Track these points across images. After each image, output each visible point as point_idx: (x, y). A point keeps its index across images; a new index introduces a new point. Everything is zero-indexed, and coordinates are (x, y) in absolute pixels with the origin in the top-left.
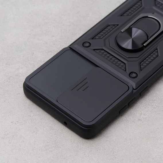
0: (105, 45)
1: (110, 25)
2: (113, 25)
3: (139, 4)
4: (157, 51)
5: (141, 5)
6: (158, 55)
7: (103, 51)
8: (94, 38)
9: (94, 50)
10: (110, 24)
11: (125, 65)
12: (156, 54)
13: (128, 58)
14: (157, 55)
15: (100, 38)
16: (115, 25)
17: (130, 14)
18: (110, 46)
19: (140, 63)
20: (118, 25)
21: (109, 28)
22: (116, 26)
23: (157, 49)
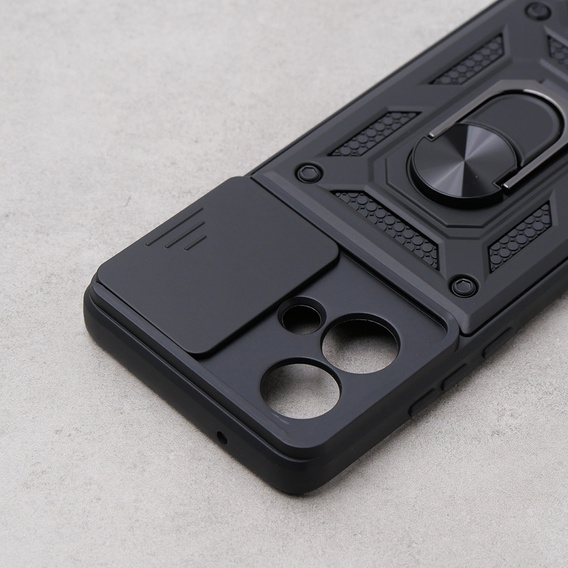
0: (371, 179)
1: (390, 113)
2: (403, 113)
3: (493, 46)
4: (549, 210)
5: (500, 52)
6: (550, 224)
7: (363, 199)
8: (334, 151)
9: (334, 192)
10: (391, 109)
11: (437, 249)
12: (546, 219)
13: (449, 226)
14: (548, 221)
15: (354, 153)
16: (407, 113)
17: (461, 80)
18: (389, 182)
19: (489, 248)
20: (418, 113)
21: (387, 120)
22: (412, 115)
23: (548, 203)
